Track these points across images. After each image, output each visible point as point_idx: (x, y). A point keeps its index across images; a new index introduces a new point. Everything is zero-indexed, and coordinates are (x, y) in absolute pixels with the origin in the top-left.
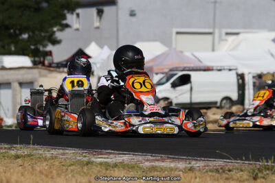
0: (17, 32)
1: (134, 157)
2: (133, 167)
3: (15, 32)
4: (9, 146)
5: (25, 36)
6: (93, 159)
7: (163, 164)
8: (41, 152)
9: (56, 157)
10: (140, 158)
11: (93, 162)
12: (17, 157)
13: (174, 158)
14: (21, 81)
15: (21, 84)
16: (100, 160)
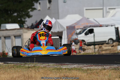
0: (12, 12)
1: (79, 65)
2: (79, 70)
3: (10, 12)
4: (25, 63)
5: (16, 14)
6: (62, 67)
7: (92, 67)
8: (39, 65)
9: (46, 67)
10: (82, 66)
11: (62, 68)
12: (29, 67)
13: (96, 65)
14: (15, 35)
15: (15, 37)
16: (64, 67)
